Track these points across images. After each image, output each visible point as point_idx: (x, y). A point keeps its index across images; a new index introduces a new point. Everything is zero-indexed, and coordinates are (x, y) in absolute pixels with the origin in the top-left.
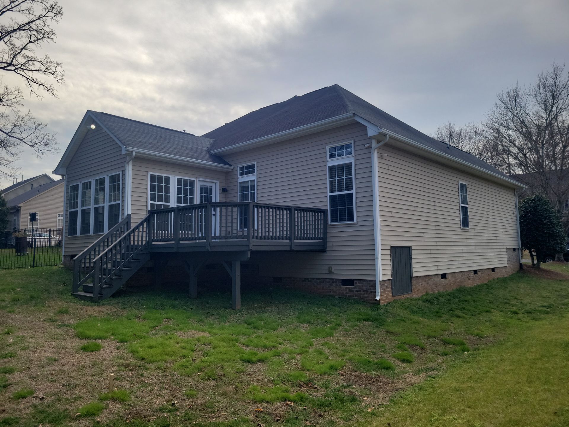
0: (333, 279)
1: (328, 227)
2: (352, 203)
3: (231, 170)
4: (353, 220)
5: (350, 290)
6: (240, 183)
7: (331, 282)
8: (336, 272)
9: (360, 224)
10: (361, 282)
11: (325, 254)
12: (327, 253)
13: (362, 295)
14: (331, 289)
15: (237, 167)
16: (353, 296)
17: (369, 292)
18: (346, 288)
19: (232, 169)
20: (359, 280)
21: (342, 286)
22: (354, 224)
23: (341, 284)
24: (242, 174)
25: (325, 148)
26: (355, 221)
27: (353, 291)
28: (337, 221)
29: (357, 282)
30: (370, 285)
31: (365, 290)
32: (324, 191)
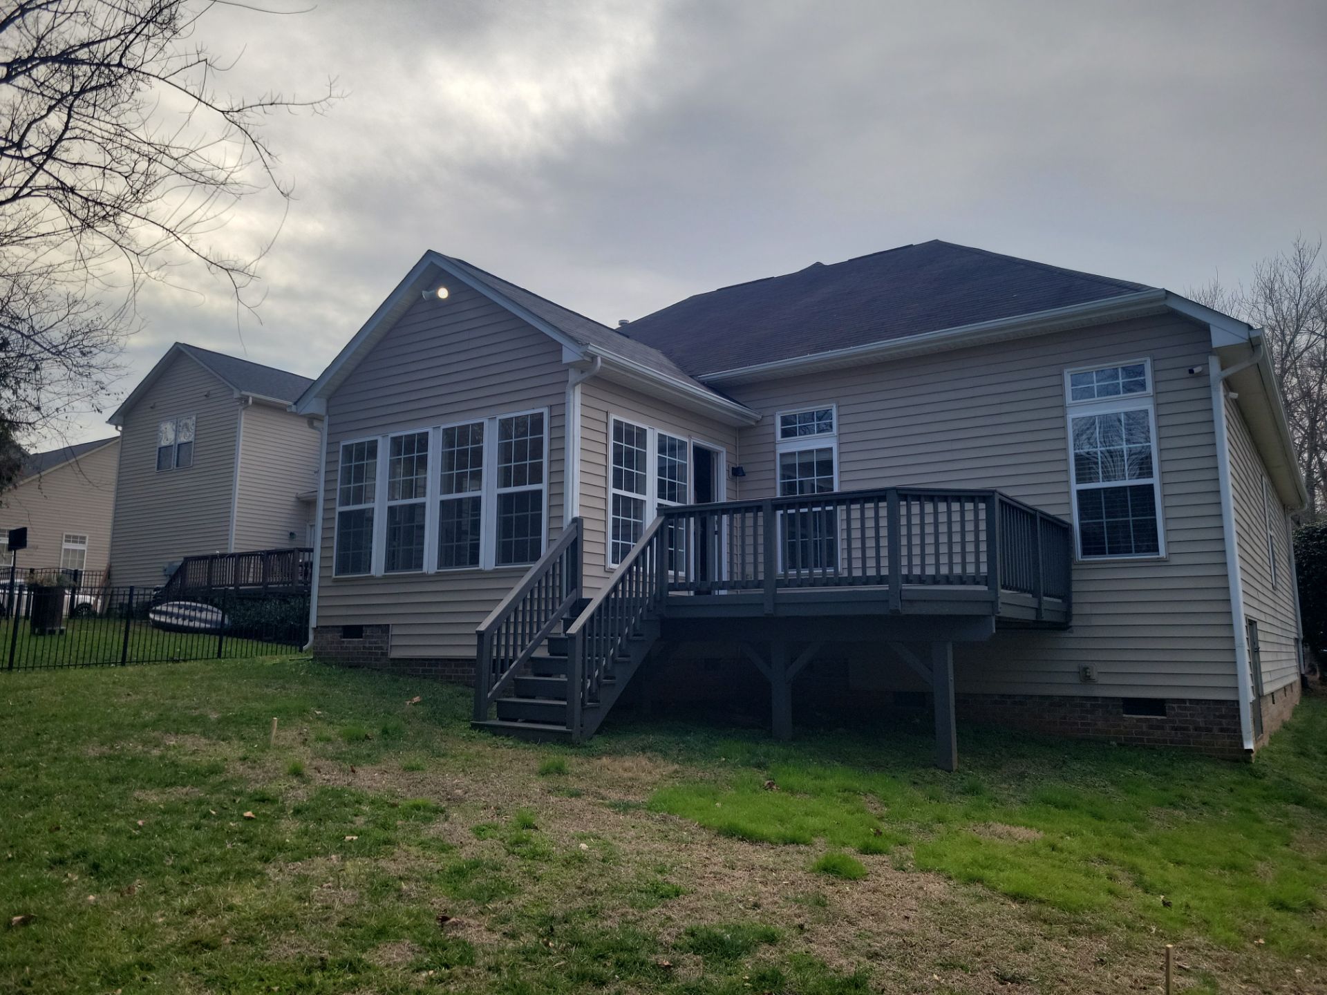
0: (1096, 698)
1: (1073, 567)
2: (1154, 509)
3: (754, 424)
4: (1156, 549)
5: (1151, 727)
6: (782, 455)
7: (1089, 705)
8: (1102, 680)
9: (1176, 560)
10: (1188, 705)
11: (1067, 634)
12: (1072, 632)
13: (1191, 740)
14: (1089, 724)
15: (773, 416)
16: (1165, 741)
17: (1216, 731)
18: (1138, 720)
19: (757, 422)
20: (1183, 701)
21: (1124, 715)
22: (1159, 560)
23: (1121, 710)
24: (786, 434)
25: (1061, 375)
26: (1162, 553)
27: (1162, 728)
28: (1101, 552)
29: (1175, 706)
30: (1217, 714)
31: (1202, 725)
32: (1062, 477)
